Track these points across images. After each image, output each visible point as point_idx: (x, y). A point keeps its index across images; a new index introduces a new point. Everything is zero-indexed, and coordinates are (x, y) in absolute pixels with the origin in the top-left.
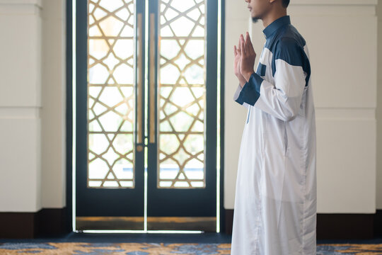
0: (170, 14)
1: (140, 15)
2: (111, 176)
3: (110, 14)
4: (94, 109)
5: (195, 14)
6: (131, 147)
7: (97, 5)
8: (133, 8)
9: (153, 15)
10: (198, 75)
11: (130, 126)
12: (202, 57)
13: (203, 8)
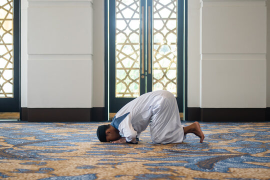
0: (159, 7)
1: (143, 7)
2: (128, 91)
3: (127, 7)
4: (119, 56)
5: (171, 7)
6: (138, 76)
7: (120, 2)
8: (138, 3)
9: (150, 7)
10: (173, 38)
11: (138, 65)
12: (175, 29)
13: (176, 3)
